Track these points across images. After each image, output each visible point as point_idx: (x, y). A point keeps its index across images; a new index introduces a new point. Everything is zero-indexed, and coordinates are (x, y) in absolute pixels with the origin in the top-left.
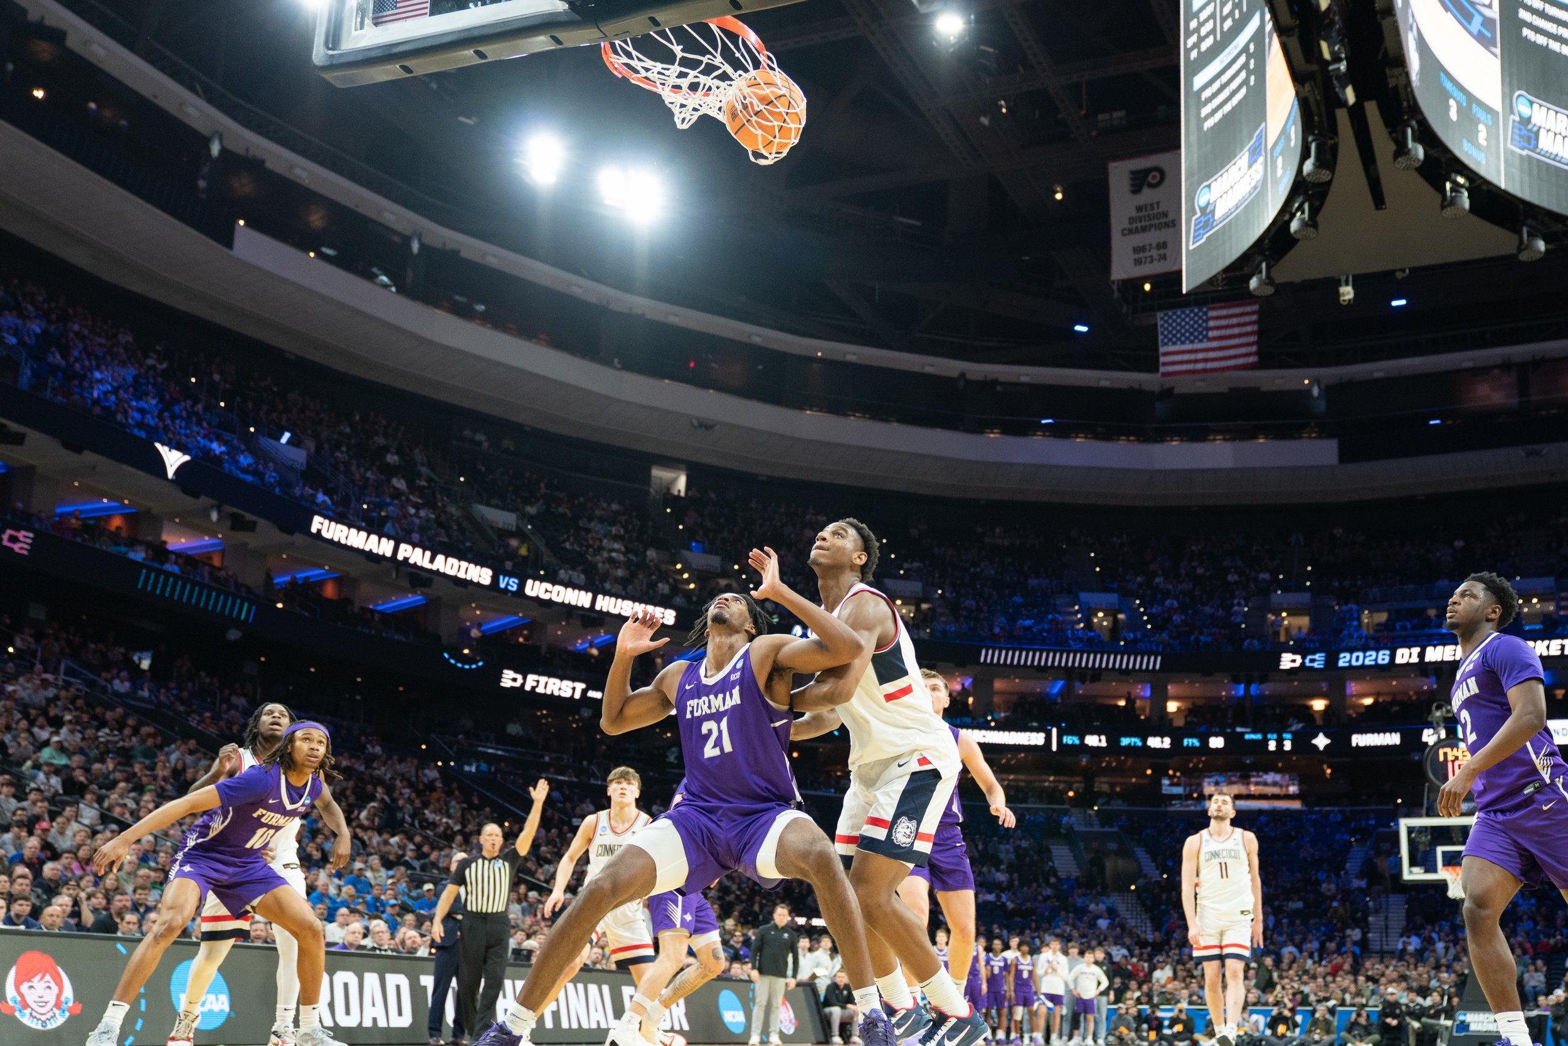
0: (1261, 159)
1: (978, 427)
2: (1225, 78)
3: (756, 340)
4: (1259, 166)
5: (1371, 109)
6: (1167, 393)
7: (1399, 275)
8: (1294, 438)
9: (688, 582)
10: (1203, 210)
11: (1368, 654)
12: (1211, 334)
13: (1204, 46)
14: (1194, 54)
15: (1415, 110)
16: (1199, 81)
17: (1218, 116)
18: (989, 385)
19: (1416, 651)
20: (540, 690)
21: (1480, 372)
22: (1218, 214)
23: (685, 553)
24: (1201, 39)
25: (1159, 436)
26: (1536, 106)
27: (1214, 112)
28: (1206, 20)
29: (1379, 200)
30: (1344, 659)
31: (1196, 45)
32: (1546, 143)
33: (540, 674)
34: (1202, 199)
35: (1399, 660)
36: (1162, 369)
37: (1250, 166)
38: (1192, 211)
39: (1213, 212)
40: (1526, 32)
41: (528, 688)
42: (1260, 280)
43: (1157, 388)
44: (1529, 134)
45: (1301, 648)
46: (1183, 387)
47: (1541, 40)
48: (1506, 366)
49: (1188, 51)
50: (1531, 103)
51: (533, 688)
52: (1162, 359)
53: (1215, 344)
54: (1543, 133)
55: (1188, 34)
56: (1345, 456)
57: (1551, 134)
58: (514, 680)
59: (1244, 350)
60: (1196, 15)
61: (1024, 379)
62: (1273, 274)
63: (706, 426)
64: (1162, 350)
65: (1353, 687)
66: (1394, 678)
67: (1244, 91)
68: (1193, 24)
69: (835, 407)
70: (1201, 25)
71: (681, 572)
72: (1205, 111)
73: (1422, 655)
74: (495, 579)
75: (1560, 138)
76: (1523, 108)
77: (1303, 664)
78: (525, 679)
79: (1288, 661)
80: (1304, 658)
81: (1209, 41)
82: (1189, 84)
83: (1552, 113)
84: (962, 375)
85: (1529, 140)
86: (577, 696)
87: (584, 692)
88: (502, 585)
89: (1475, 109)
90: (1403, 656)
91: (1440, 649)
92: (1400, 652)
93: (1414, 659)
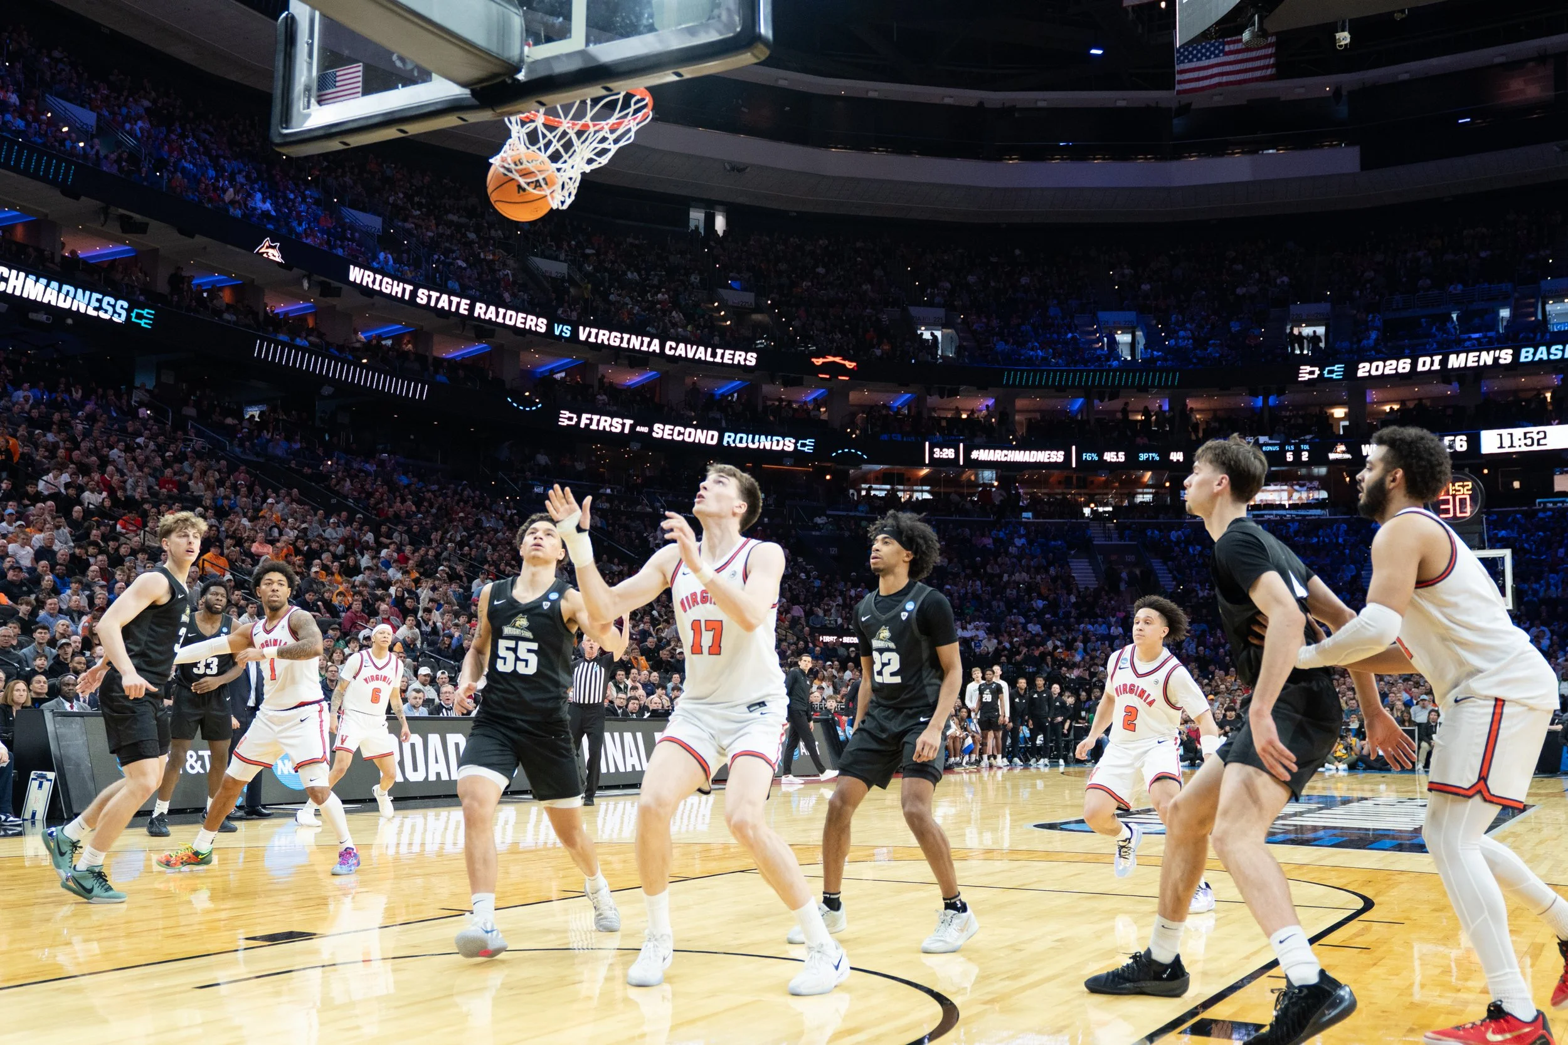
1: (997, 155)
3: (782, 83)
6: (1184, 110)
8: (1313, 147)
9: (725, 319)
11: (1388, 363)
12: (1227, 48)
18: (1007, 111)
19: (1437, 358)
20: (594, 427)
21: (1514, 66)
23: (722, 291)
25: (1176, 153)
30: (1363, 369)
33: (593, 413)
35: (1420, 368)
36: (1178, 87)
41: (582, 425)
42: (1253, 32)
43: (1174, 105)
45: (1320, 359)
46: (1199, 102)
48: (1542, 58)
51: (587, 425)
52: (1178, 77)
53: (1232, 58)
58: (570, 419)
61: (1041, 104)
62: (1265, 26)
63: (738, 169)
64: (1177, 68)
65: (1373, 395)
66: (1416, 385)
69: (859, 144)
71: (718, 310)
73: (1444, 362)
74: (550, 327)
77: (1321, 375)
78: (579, 418)
79: (1306, 373)
80: (1322, 370)
84: (981, 104)
86: (627, 431)
87: (633, 427)
88: (557, 333)
90: (1425, 364)
91: (1463, 356)
92: (1421, 360)
93: (1436, 367)
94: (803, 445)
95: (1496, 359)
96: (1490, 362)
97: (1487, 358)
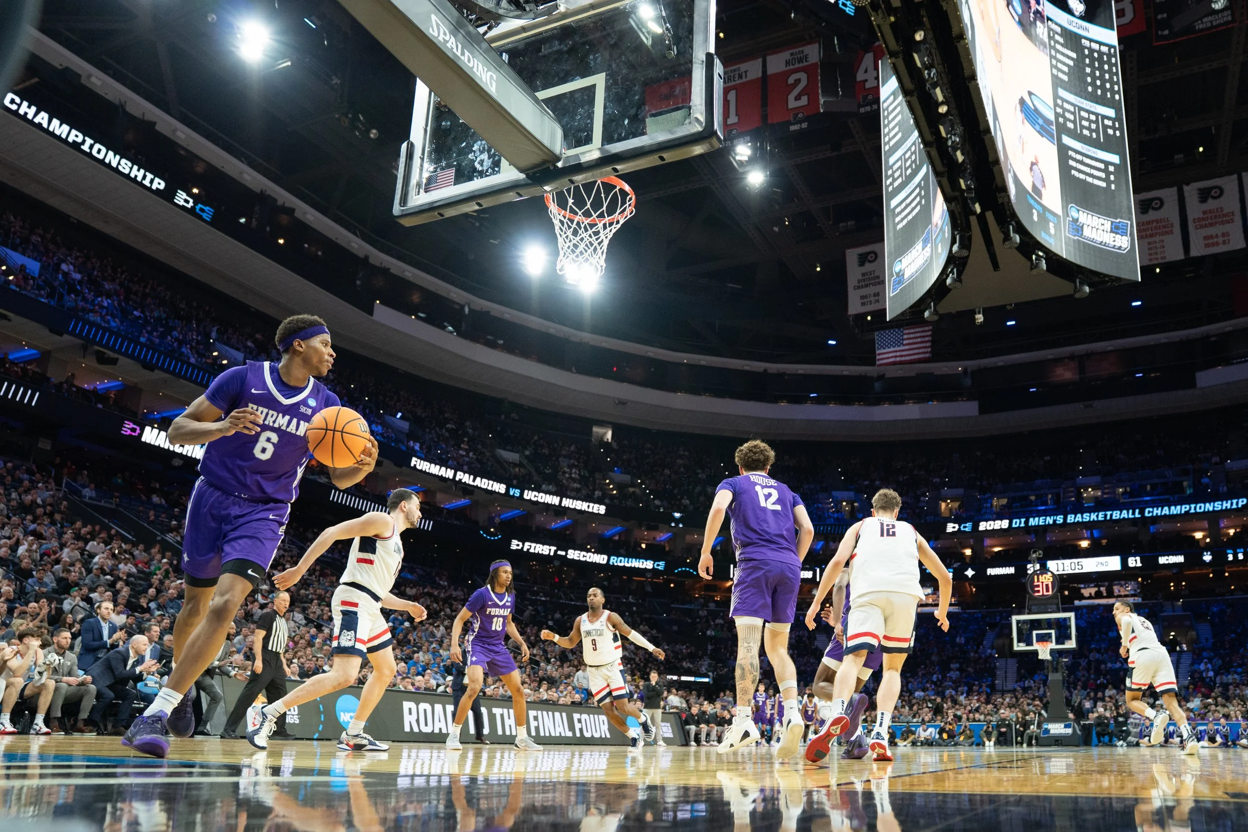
0: (929, 245)
1: (775, 400)
2: (908, 201)
3: (650, 354)
4: (928, 249)
5: (989, 215)
6: (881, 377)
7: (1009, 307)
8: (952, 401)
9: (612, 490)
10: (898, 274)
11: (996, 522)
12: (905, 342)
13: (896, 184)
14: (890, 189)
15: (1014, 215)
16: (894, 203)
17: (905, 222)
18: (780, 376)
19: (1023, 520)
20: (532, 551)
21: (1058, 361)
22: (906, 277)
23: (611, 474)
24: (894, 180)
25: (878, 402)
26: (1081, 212)
27: (902, 219)
28: (897, 170)
29: (996, 266)
30: (983, 526)
31: (891, 184)
32: (1087, 232)
33: (532, 542)
34: (897, 268)
35: (1014, 526)
36: (878, 363)
37: (923, 249)
38: (891, 275)
39: (903, 275)
40: (1073, 172)
41: (525, 550)
42: (930, 312)
43: (875, 375)
44: (1078, 228)
45: (958, 520)
46: (889, 372)
47: (1082, 176)
48: (1072, 357)
49: (887, 187)
50: (1078, 211)
51: (528, 550)
52: (878, 357)
53: (907, 347)
54: (1085, 227)
55: (887, 177)
56: (983, 410)
57: (1090, 228)
58: (518, 545)
59: (924, 351)
60: (891, 167)
61: (800, 372)
62: (938, 309)
63: (622, 403)
64: (877, 352)
65: (988, 542)
66: (1010, 536)
67: (919, 208)
68: (890, 172)
69: (694, 390)
70: (894, 172)
71: (609, 484)
72: (898, 219)
73: (1027, 522)
74: (507, 490)
75: (1094, 230)
76: (1074, 213)
77: (959, 529)
78: (523, 545)
79: (951, 528)
80: (960, 526)
81: (900, 181)
82: (888, 205)
83: (1090, 216)
84: (765, 370)
85: (1078, 231)
86: (552, 554)
87: (556, 552)
88: (511, 493)
89: (1047, 214)
90: (1016, 523)
91: (1037, 519)
92: (1014, 521)
93: (1023, 525)
94: (658, 565)
95: (1055, 521)
96: (1051, 522)
97: (1050, 520)
